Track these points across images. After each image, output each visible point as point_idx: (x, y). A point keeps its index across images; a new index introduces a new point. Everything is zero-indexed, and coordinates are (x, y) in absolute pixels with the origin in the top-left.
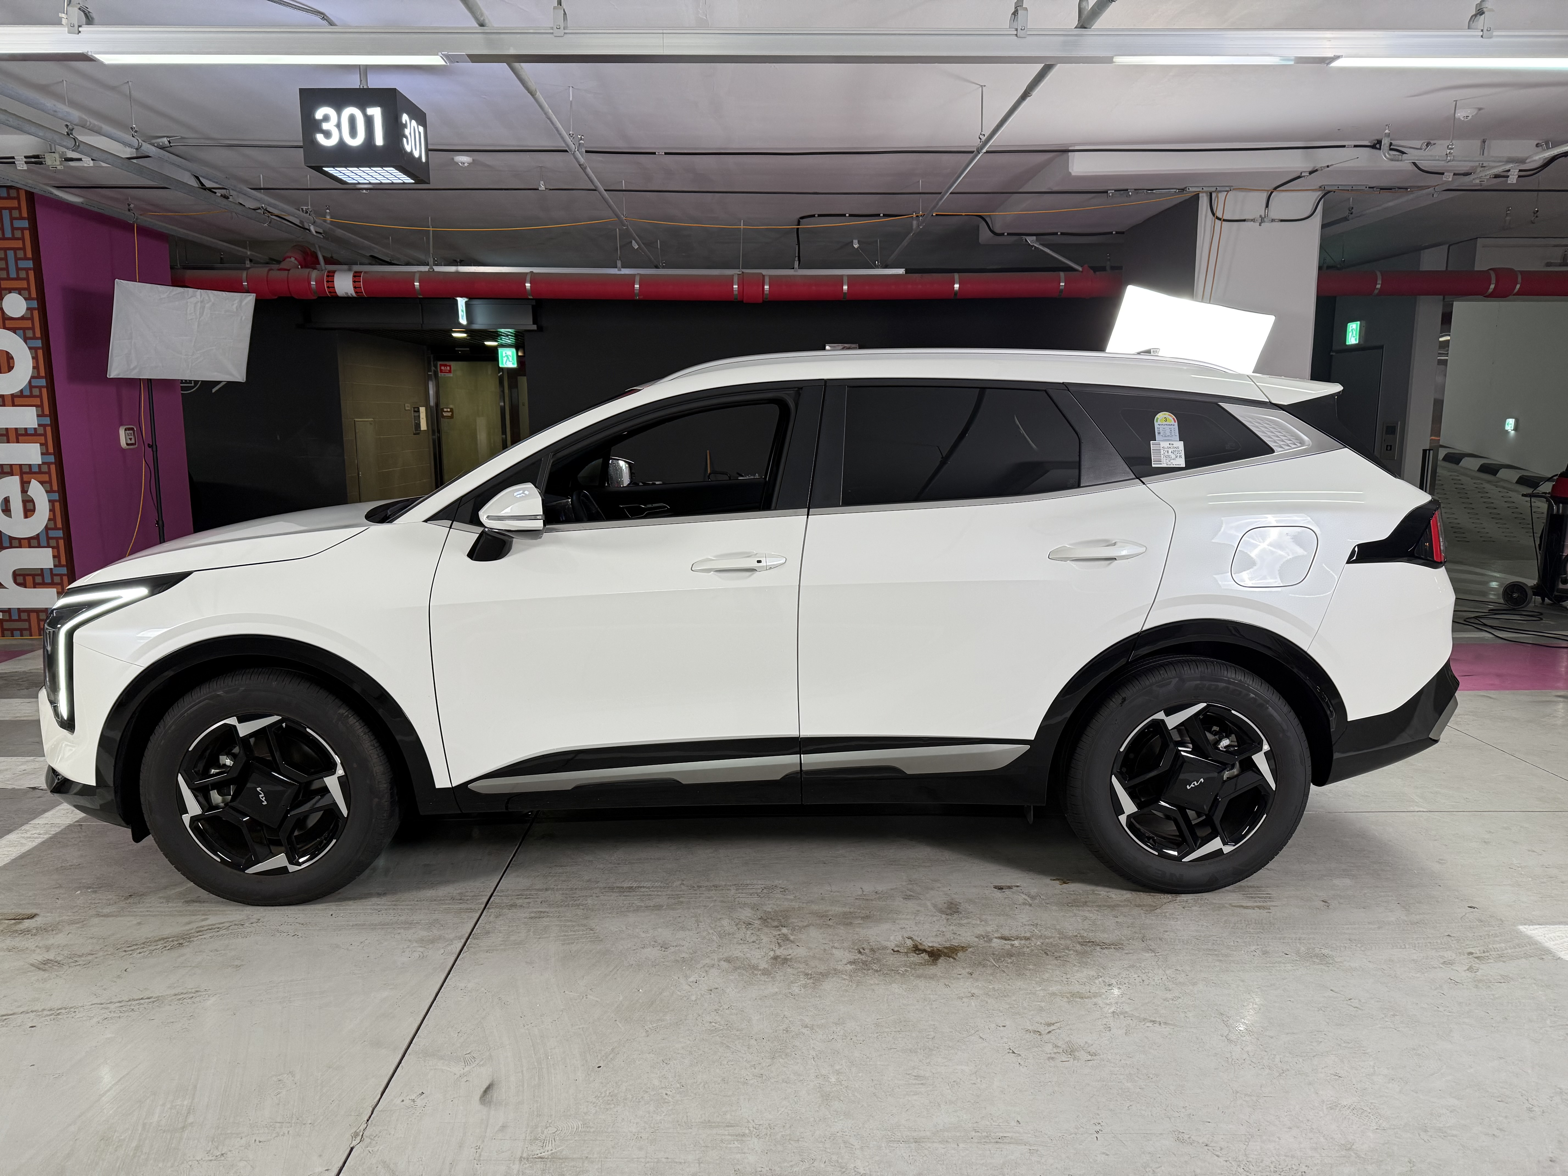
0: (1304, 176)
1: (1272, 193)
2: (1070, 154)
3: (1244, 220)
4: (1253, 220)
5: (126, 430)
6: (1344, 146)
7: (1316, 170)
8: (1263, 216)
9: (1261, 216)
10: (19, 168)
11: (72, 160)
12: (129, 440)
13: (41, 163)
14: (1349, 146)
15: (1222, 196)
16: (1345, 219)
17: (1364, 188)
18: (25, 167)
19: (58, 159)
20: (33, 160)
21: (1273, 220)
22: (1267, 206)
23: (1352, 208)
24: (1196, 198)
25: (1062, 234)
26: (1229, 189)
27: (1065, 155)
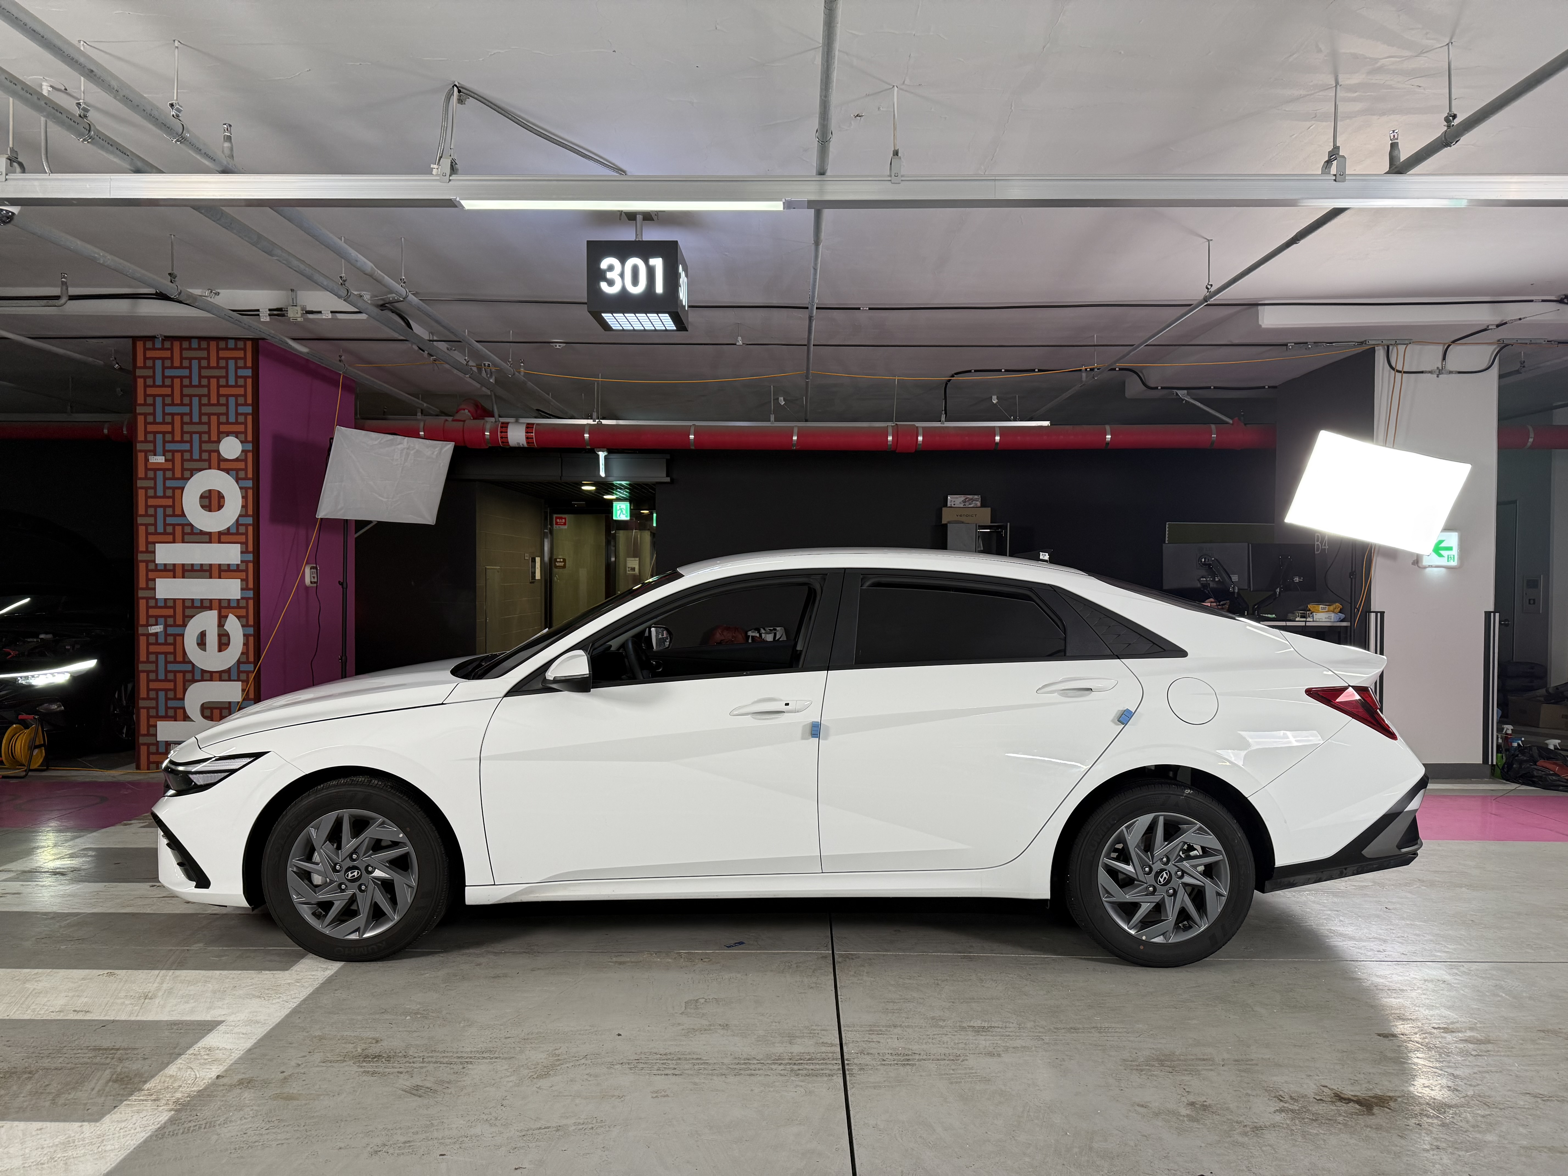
0: (1492, 329)
1: (1449, 346)
2: (1260, 307)
3: (1422, 372)
4: (1431, 372)
5: (311, 569)
6: (1532, 301)
7: (1506, 323)
8: (1440, 368)
9: (1438, 368)
10: (262, 320)
11: (312, 312)
12: (312, 578)
13: (283, 315)
14: (1536, 301)
15: (1401, 348)
16: (1518, 372)
17: (1542, 341)
18: (268, 319)
19: (300, 312)
20: (275, 312)
21: (1451, 372)
22: (1444, 358)
23: (1524, 362)
24: (1372, 351)
25: (1215, 388)
26: (1408, 343)
27: (1254, 309)
